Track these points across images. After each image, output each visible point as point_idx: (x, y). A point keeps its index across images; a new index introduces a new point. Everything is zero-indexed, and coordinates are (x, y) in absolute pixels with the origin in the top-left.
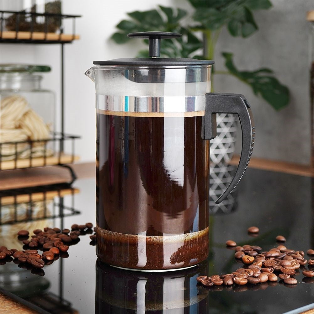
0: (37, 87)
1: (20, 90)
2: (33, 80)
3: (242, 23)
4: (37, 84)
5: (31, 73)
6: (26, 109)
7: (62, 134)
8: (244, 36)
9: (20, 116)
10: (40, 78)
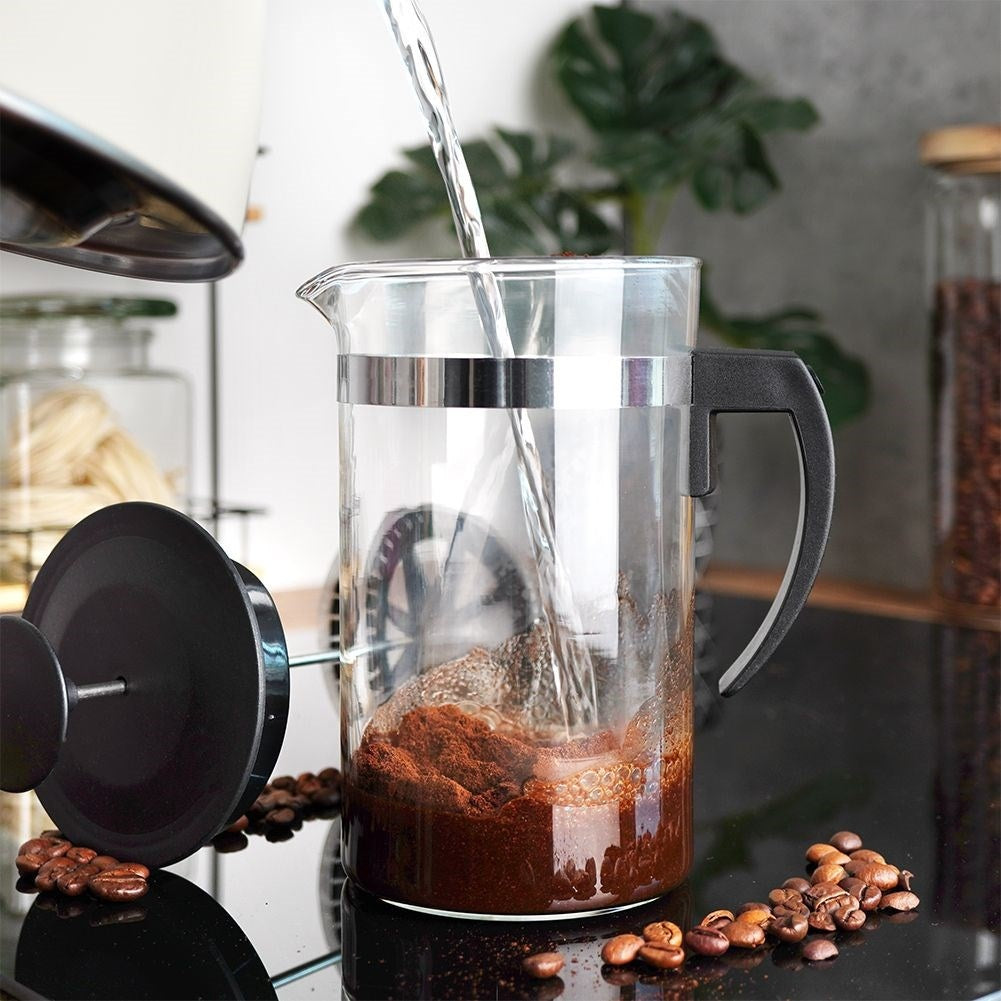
0: (136, 362)
1: (86, 372)
2: (125, 340)
3: (734, 171)
4: (136, 352)
5: (119, 319)
6: (105, 427)
7: (215, 504)
8: (740, 209)
9: (87, 449)
10: (146, 336)
